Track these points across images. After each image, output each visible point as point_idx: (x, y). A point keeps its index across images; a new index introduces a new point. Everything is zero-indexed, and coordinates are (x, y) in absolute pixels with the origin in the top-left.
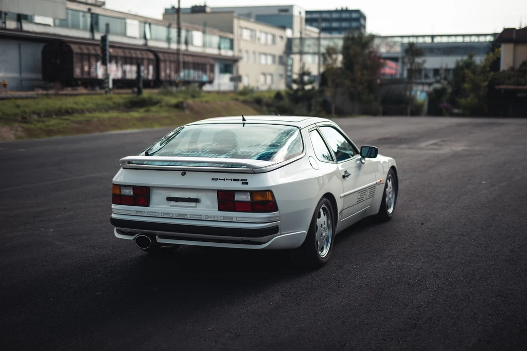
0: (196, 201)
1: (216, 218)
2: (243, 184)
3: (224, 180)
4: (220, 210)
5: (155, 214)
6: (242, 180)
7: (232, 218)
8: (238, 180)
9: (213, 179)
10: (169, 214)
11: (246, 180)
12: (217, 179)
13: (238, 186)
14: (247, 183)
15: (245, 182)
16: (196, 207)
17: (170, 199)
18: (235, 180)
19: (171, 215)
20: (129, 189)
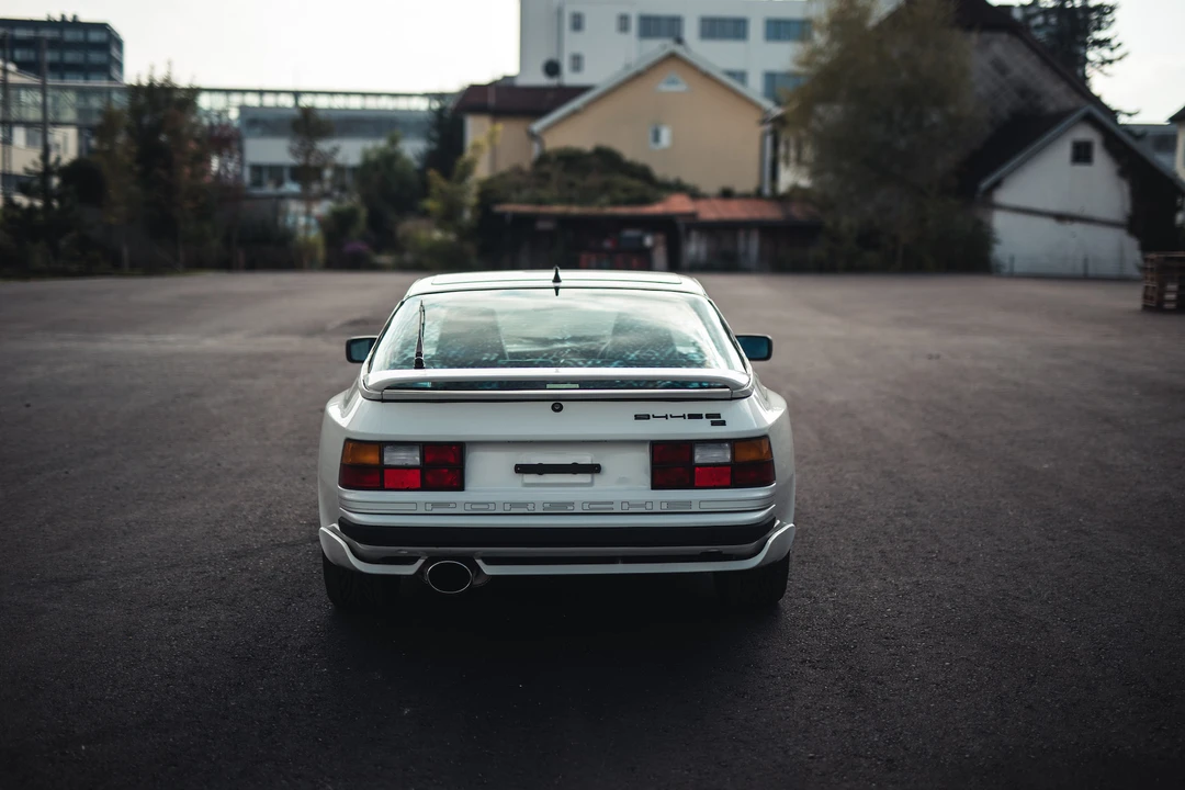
0: (594, 469)
1: (649, 506)
2: (713, 424)
3: (666, 417)
4: (655, 486)
5: (486, 507)
6: (708, 416)
7: (689, 503)
8: (699, 416)
9: (637, 417)
10: (525, 504)
11: (718, 416)
12: (647, 417)
13: (703, 429)
14: (723, 423)
15: (717, 420)
16: (591, 484)
17: (521, 469)
18: (691, 416)
19: (530, 507)
20: (412, 450)
